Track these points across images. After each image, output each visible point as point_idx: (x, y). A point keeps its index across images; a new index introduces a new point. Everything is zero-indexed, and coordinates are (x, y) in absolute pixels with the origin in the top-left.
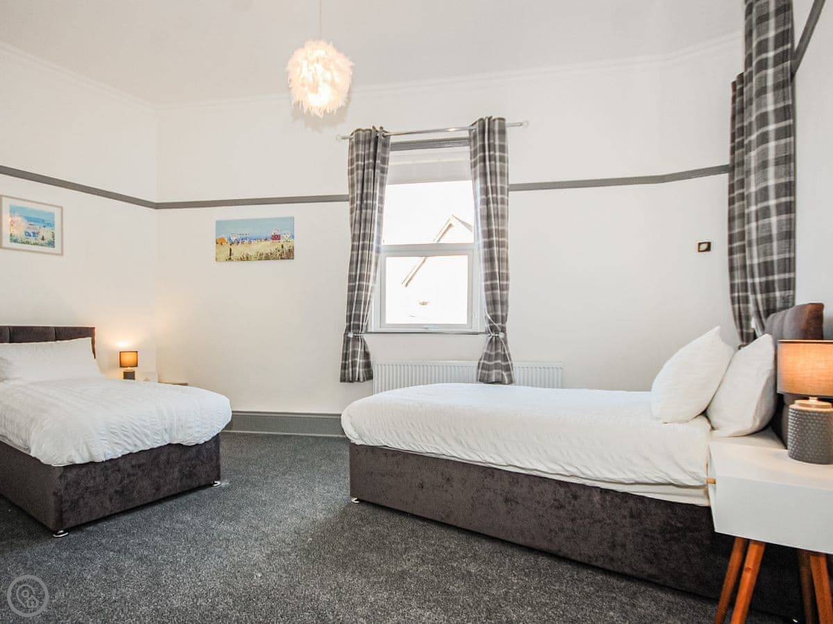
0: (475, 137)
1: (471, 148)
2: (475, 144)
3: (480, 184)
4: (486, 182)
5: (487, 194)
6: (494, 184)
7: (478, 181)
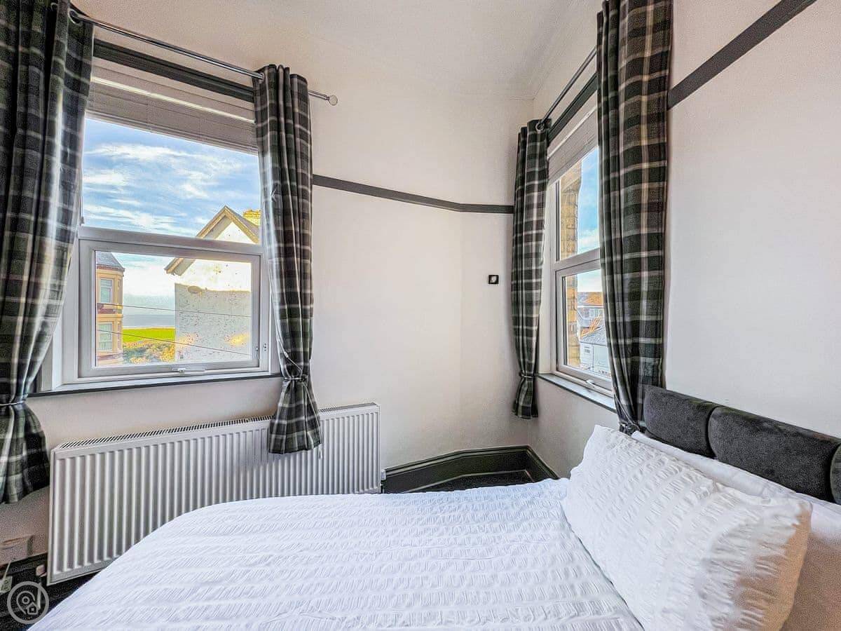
0: (263, 91)
1: (256, 106)
2: (263, 102)
3: (273, 162)
4: (281, 162)
5: (282, 178)
6: (293, 167)
7: (269, 157)
